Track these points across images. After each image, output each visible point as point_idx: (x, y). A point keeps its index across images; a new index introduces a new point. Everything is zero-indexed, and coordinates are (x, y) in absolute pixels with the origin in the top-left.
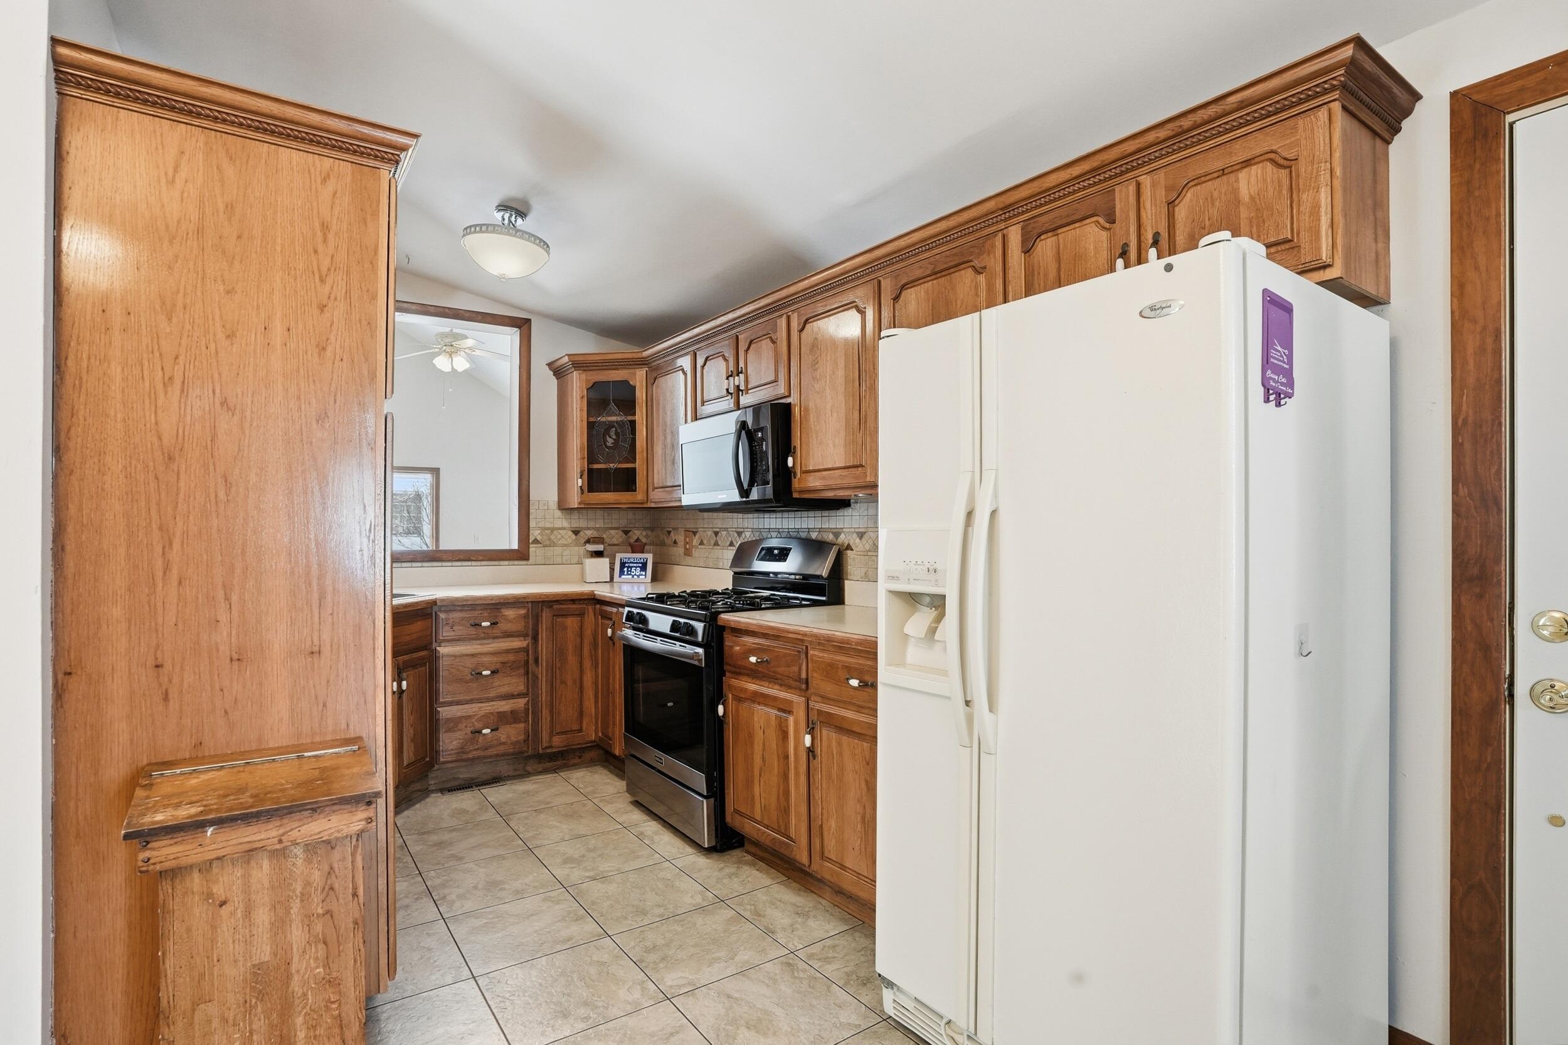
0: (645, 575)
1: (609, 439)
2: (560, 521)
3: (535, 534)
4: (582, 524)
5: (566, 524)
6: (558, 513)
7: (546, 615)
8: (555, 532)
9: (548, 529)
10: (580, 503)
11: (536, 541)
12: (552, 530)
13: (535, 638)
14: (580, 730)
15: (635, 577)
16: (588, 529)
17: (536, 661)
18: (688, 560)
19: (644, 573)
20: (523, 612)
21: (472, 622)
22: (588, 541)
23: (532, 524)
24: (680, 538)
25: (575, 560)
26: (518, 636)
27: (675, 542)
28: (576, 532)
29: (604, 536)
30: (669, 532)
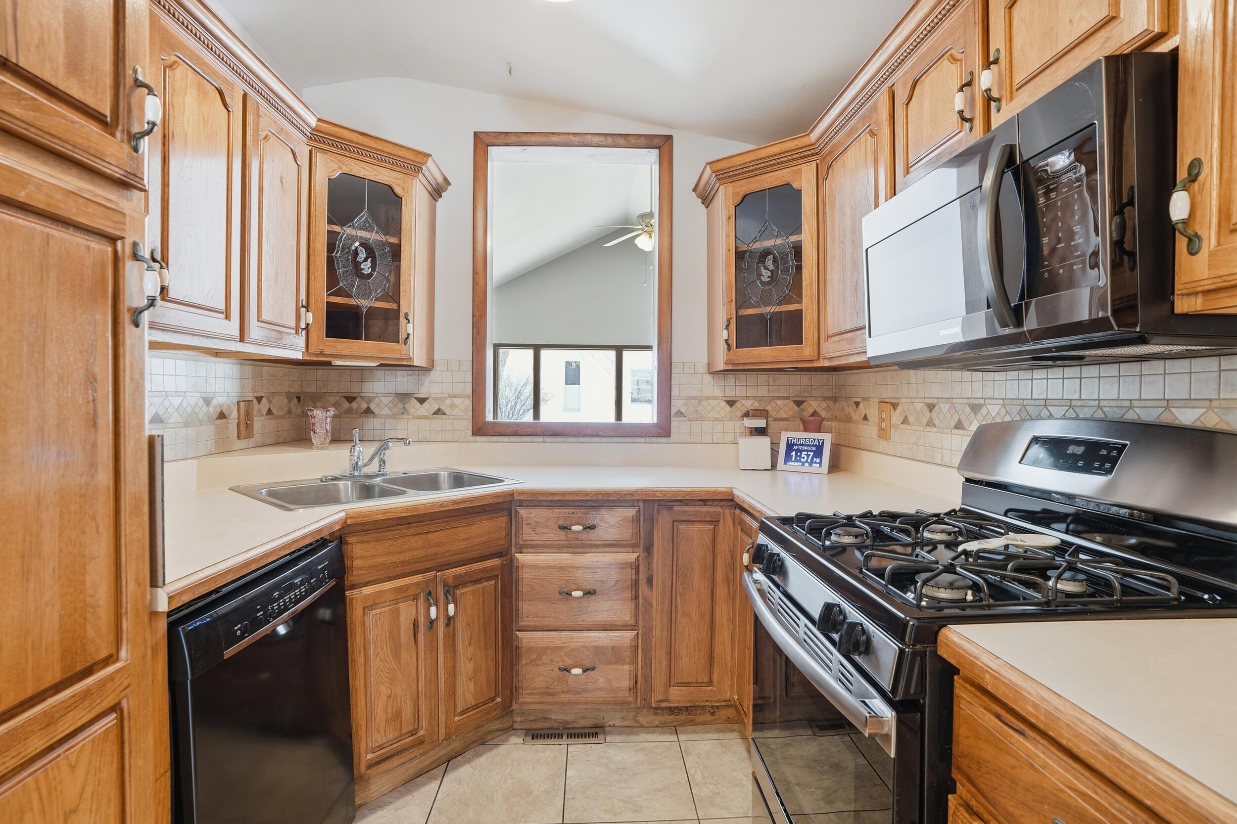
0: (820, 463)
1: (763, 271)
2: (712, 388)
3: (677, 404)
4: (739, 392)
5: (718, 392)
6: (708, 378)
7: (664, 520)
8: (704, 403)
9: (695, 398)
10: (726, 364)
11: (680, 414)
12: (700, 399)
13: (648, 550)
14: (710, 683)
15: (807, 464)
16: (747, 398)
17: (650, 581)
18: (884, 445)
19: (818, 460)
20: (631, 512)
21: (561, 523)
22: (747, 415)
23: (675, 392)
24: (873, 412)
25: (729, 437)
26: (623, 546)
27: (865, 418)
28: (731, 403)
29: (768, 408)
30: (857, 404)
